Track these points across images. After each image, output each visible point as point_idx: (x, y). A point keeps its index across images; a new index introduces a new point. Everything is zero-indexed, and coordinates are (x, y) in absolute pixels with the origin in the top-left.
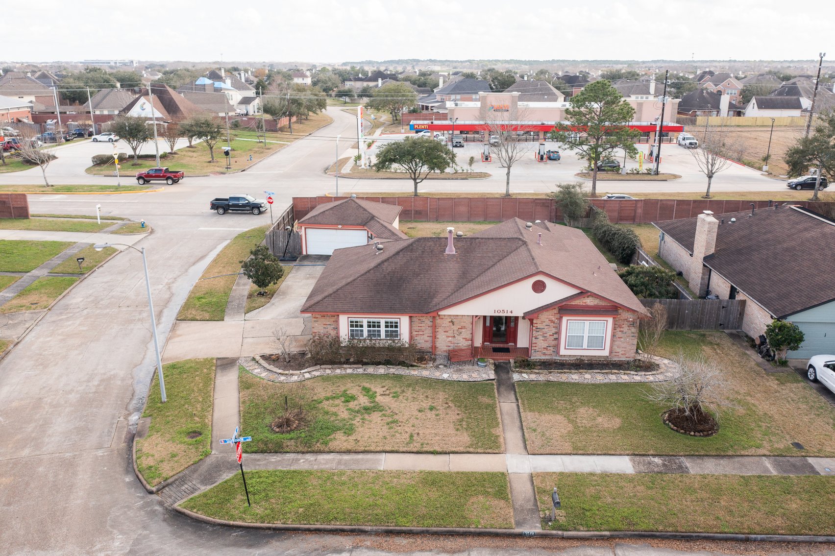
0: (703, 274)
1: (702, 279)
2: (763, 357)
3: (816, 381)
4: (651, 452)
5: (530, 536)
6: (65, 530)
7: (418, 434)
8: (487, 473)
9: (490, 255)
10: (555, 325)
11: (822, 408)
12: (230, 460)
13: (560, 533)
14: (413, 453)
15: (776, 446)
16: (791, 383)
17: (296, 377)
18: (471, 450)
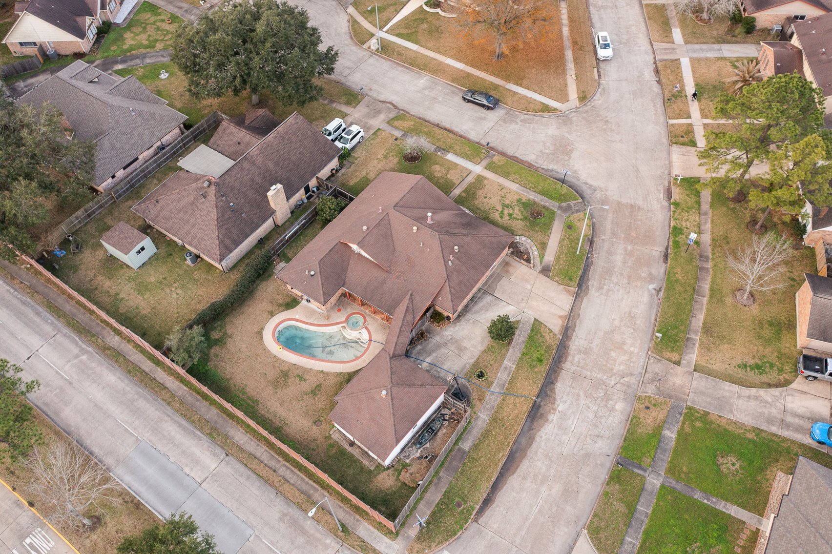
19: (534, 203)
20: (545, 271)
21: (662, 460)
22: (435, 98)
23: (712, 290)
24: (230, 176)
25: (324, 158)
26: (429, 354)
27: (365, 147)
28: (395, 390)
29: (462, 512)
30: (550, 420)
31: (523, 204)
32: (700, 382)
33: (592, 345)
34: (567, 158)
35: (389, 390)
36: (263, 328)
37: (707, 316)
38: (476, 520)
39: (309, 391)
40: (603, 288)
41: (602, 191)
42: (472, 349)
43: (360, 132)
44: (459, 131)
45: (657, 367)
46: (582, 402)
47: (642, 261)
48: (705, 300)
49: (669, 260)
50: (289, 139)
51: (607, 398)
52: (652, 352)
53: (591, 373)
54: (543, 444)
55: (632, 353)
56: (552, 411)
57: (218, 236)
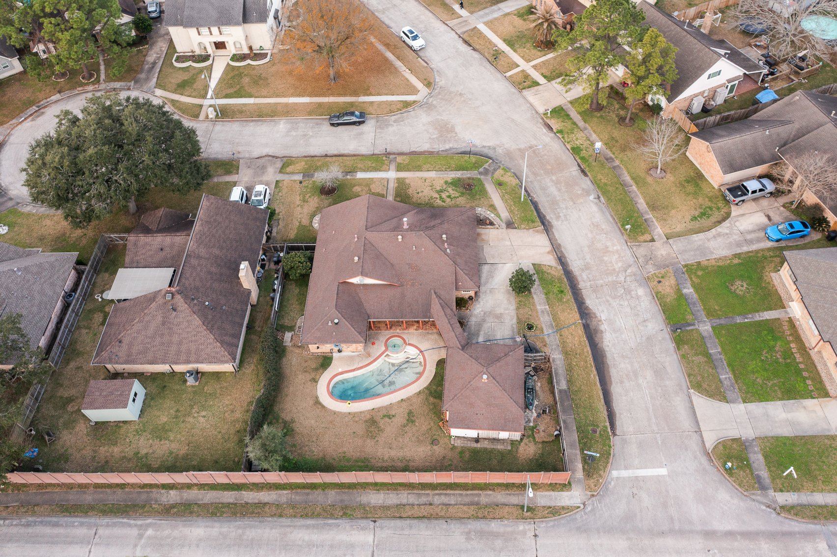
19: (459, 180)
20: (510, 225)
21: (698, 311)
22: (305, 135)
23: (633, 178)
24: (186, 279)
25: (258, 224)
26: (478, 335)
27: (278, 201)
28: (491, 369)
29: (600, 434)
30: (604, 330)
31: (451, 183)
32: (678, 245)
33: (587, 261)
35: (487, 373)
36: (317, 397)
37: (644, 198)
38: (614, 434)
39: (405, 422)
40: (560, 216)
42: (507, 312)
43: (266, 189)
44: (350, 152)
45: (642, 251)
46: (614, 303)
47: (570, 183)
48: (634, 188)
49: (588, 173)
50: (215, 220)
51: (628, 291)
52: (630, 242)
53: (603, 280)
54: (613, 350)
55: (617, 251)
56: (600, 323)
57: (216, 338)
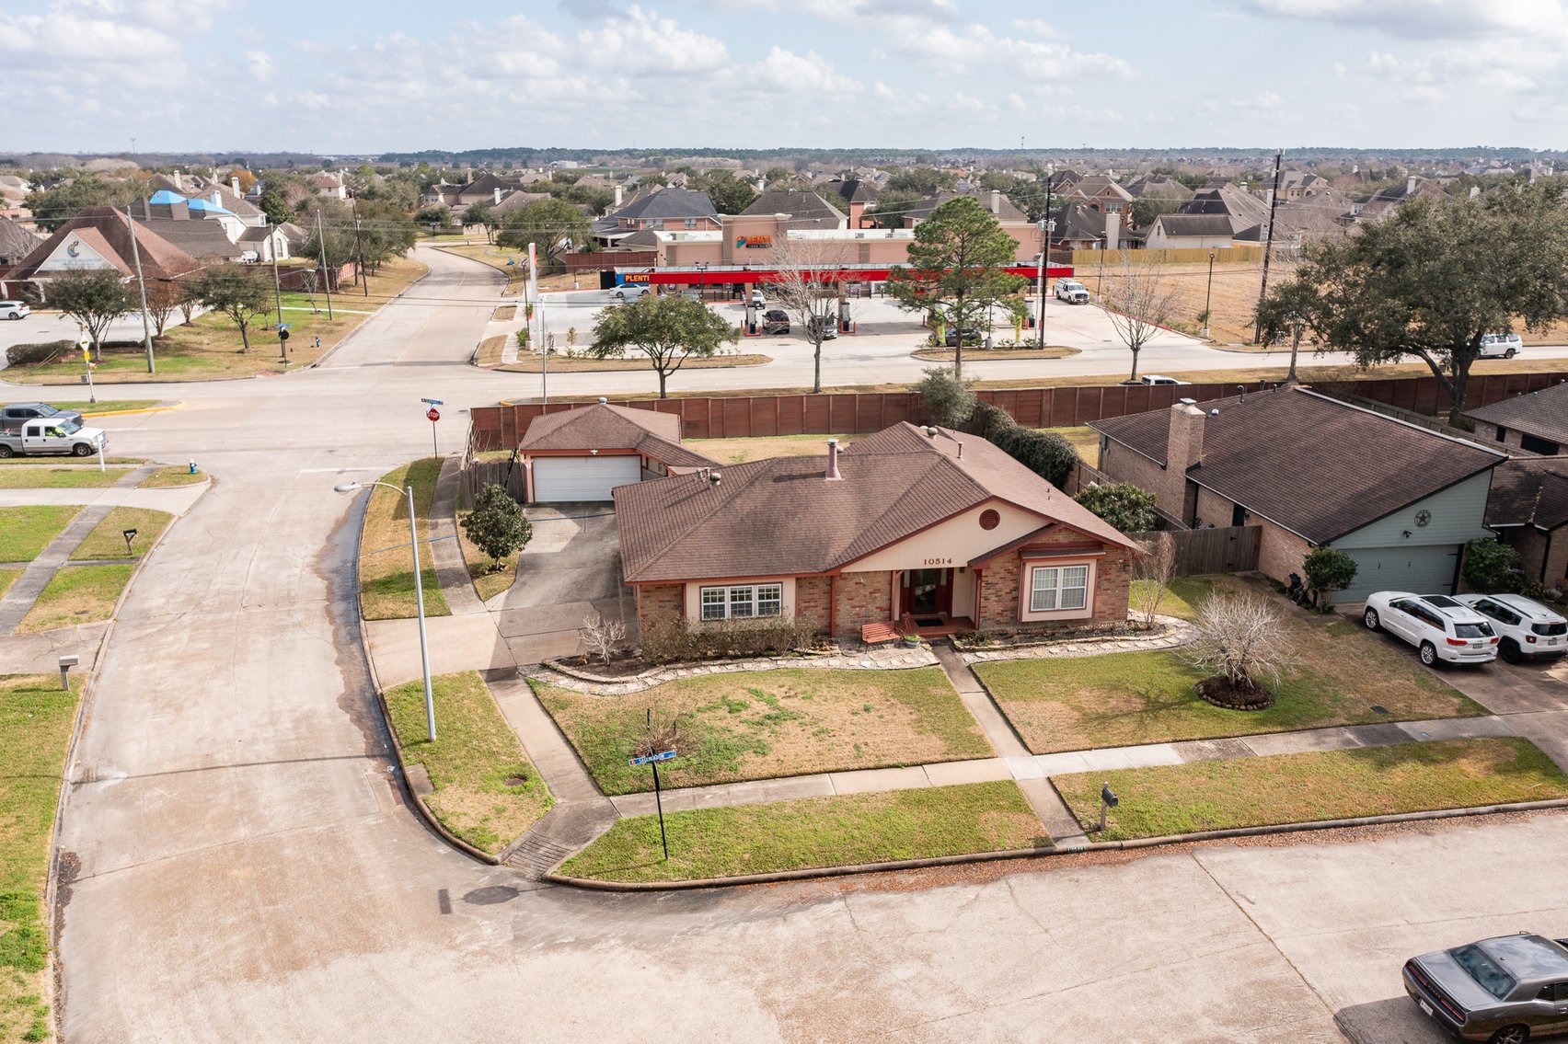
0: (1187, 494)
1: (1186, 501)
2: (1299, 605)
3: (1379, 629)
4: (1198, 736)
5: (1078, 852)
6: (391, 924)
7: (866, 744)
8: (989, 784)
9: (895, 478)
10: (1013, 577)
11: (1395, 661)
12: (594, 808)
13: (1117, 843)
14: (868, 769)
15: (1353, 712)
16: (1347, 634)
17: (633, 685)
18: (952, 757)
34: (778, 993)
40: (296, 721)
41: (484, 951)
43: (1439, 624)
47: (172, 823)
